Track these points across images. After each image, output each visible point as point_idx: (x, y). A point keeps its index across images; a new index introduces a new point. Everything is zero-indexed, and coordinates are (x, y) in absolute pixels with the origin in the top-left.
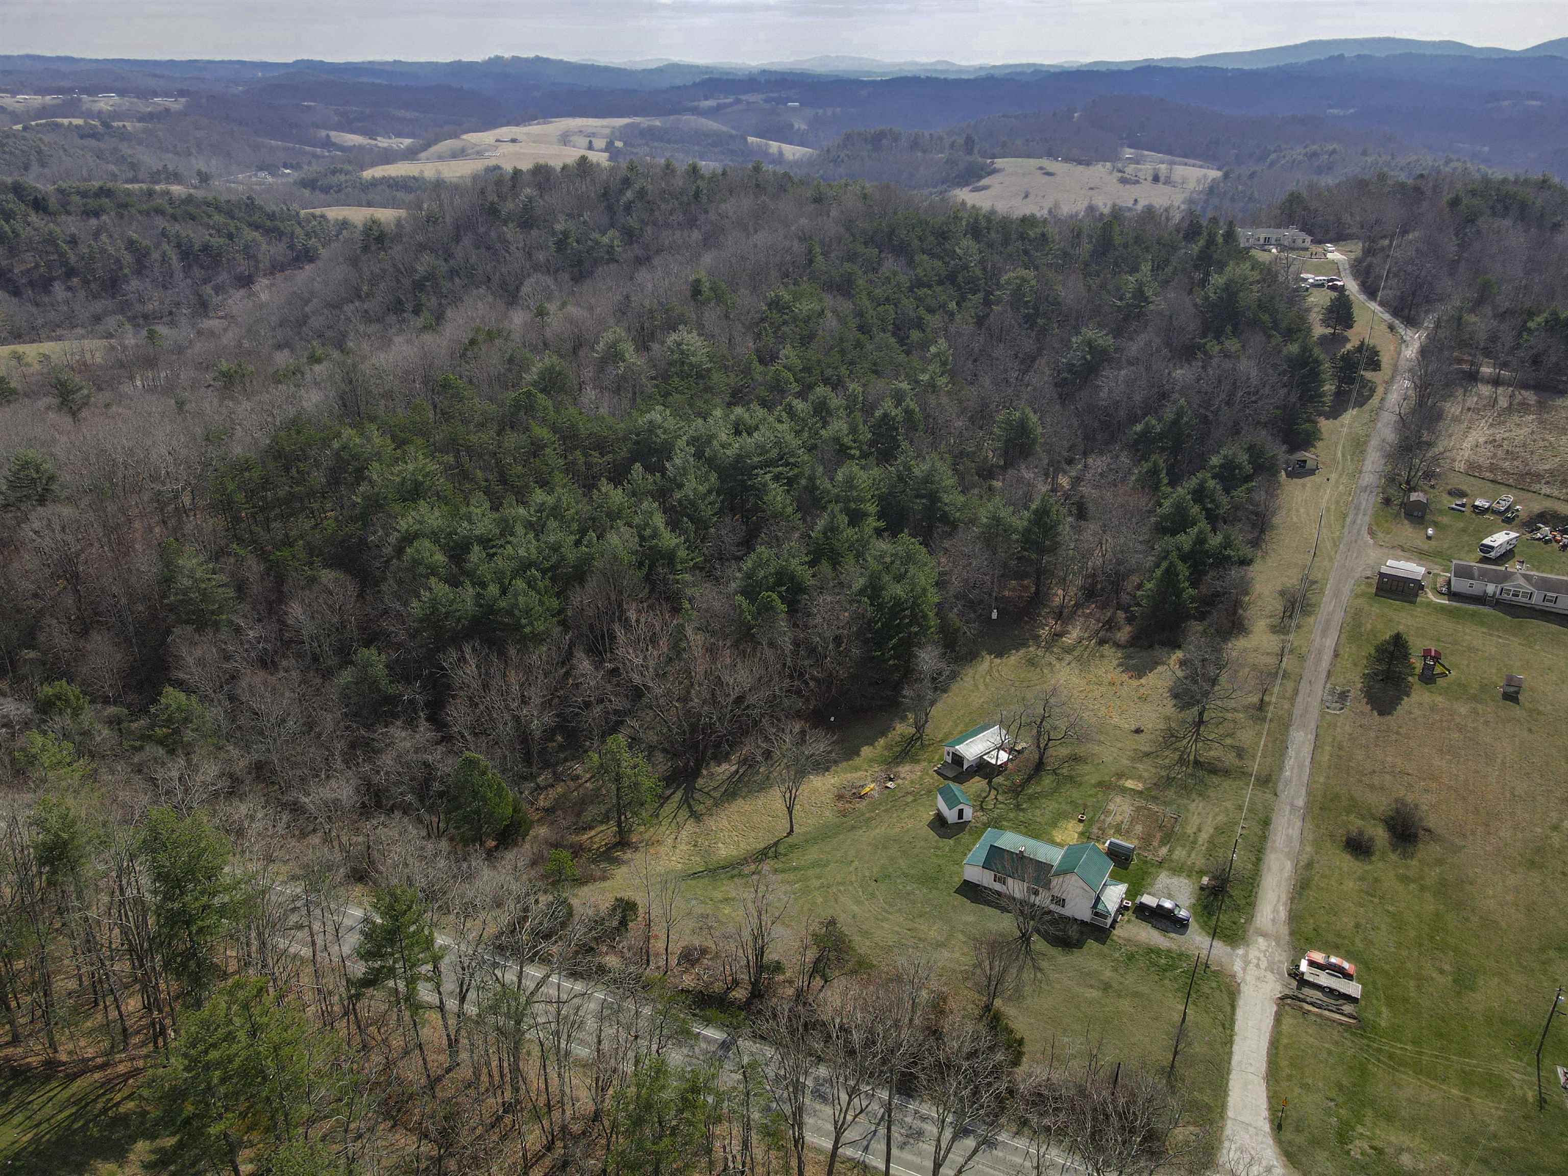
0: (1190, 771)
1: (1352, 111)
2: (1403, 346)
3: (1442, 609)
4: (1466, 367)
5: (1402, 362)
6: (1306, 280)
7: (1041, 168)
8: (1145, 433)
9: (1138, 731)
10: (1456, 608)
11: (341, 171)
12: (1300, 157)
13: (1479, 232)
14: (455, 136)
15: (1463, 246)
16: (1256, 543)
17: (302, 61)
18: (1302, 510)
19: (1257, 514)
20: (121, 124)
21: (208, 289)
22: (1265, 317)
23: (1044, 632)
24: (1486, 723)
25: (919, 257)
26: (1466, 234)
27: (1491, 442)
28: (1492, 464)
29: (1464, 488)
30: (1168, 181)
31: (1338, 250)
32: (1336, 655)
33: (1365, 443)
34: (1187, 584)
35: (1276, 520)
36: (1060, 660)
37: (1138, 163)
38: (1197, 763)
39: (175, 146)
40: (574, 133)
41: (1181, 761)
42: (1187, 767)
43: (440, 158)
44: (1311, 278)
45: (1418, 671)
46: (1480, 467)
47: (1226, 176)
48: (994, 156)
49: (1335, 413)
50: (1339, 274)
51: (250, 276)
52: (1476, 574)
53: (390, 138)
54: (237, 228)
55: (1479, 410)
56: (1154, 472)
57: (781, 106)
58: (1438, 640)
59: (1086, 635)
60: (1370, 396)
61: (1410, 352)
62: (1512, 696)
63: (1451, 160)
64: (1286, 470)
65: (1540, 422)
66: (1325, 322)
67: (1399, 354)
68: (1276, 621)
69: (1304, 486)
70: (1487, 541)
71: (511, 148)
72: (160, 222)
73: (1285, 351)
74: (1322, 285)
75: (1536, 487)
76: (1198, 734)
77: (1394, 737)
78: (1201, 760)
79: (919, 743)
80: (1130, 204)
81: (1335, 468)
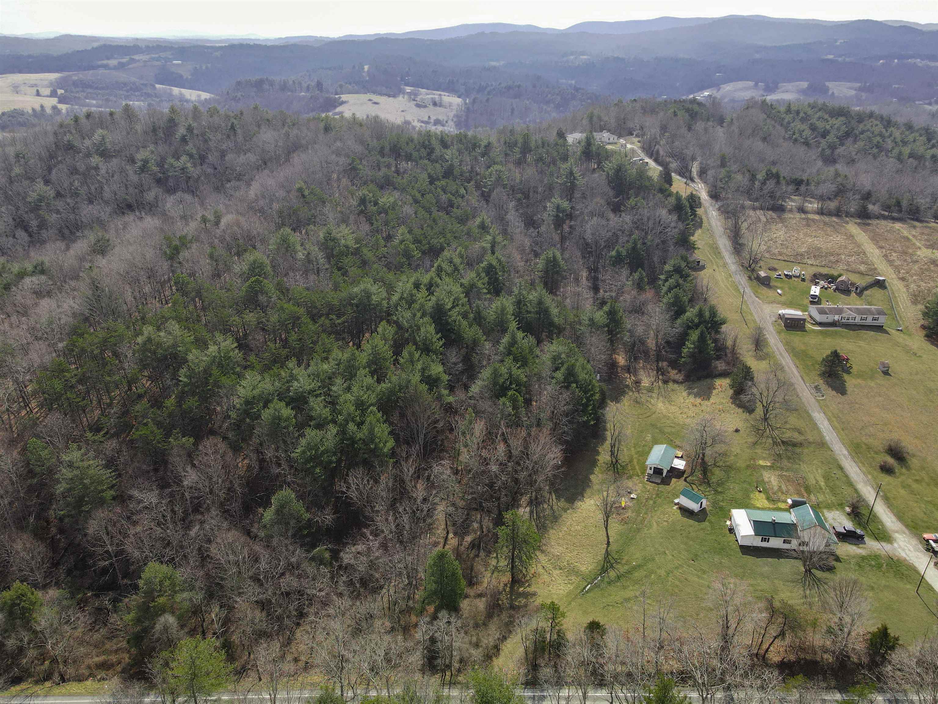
0: (784, 448)
7: (370, 100)
9: (737, 431)
10: (826, 331)
18: (715, 289)
24: (887, 389)
29: (776, 266)
30: (442, 105)
31: (627, 143)
33: (717, 248)
36: (651, 397)
37: (419, 95)
38: (783, 442)
40: (21, 85)
41: (775, 443)
42: (781, 446)
48: (338, 94)
56: (641, 279)
57: (169, 63)
59: (653, 379)
60: (702, 222)
61: (704, 196)
62: (886, 373)
65: (786, 227)
69: (705, 274)
70: (812, 293)
75: (805, 261)
76: (771, 425)
78: (784, 440)
79: (619, 466)
80: (426, 119)
81: (713, 264)
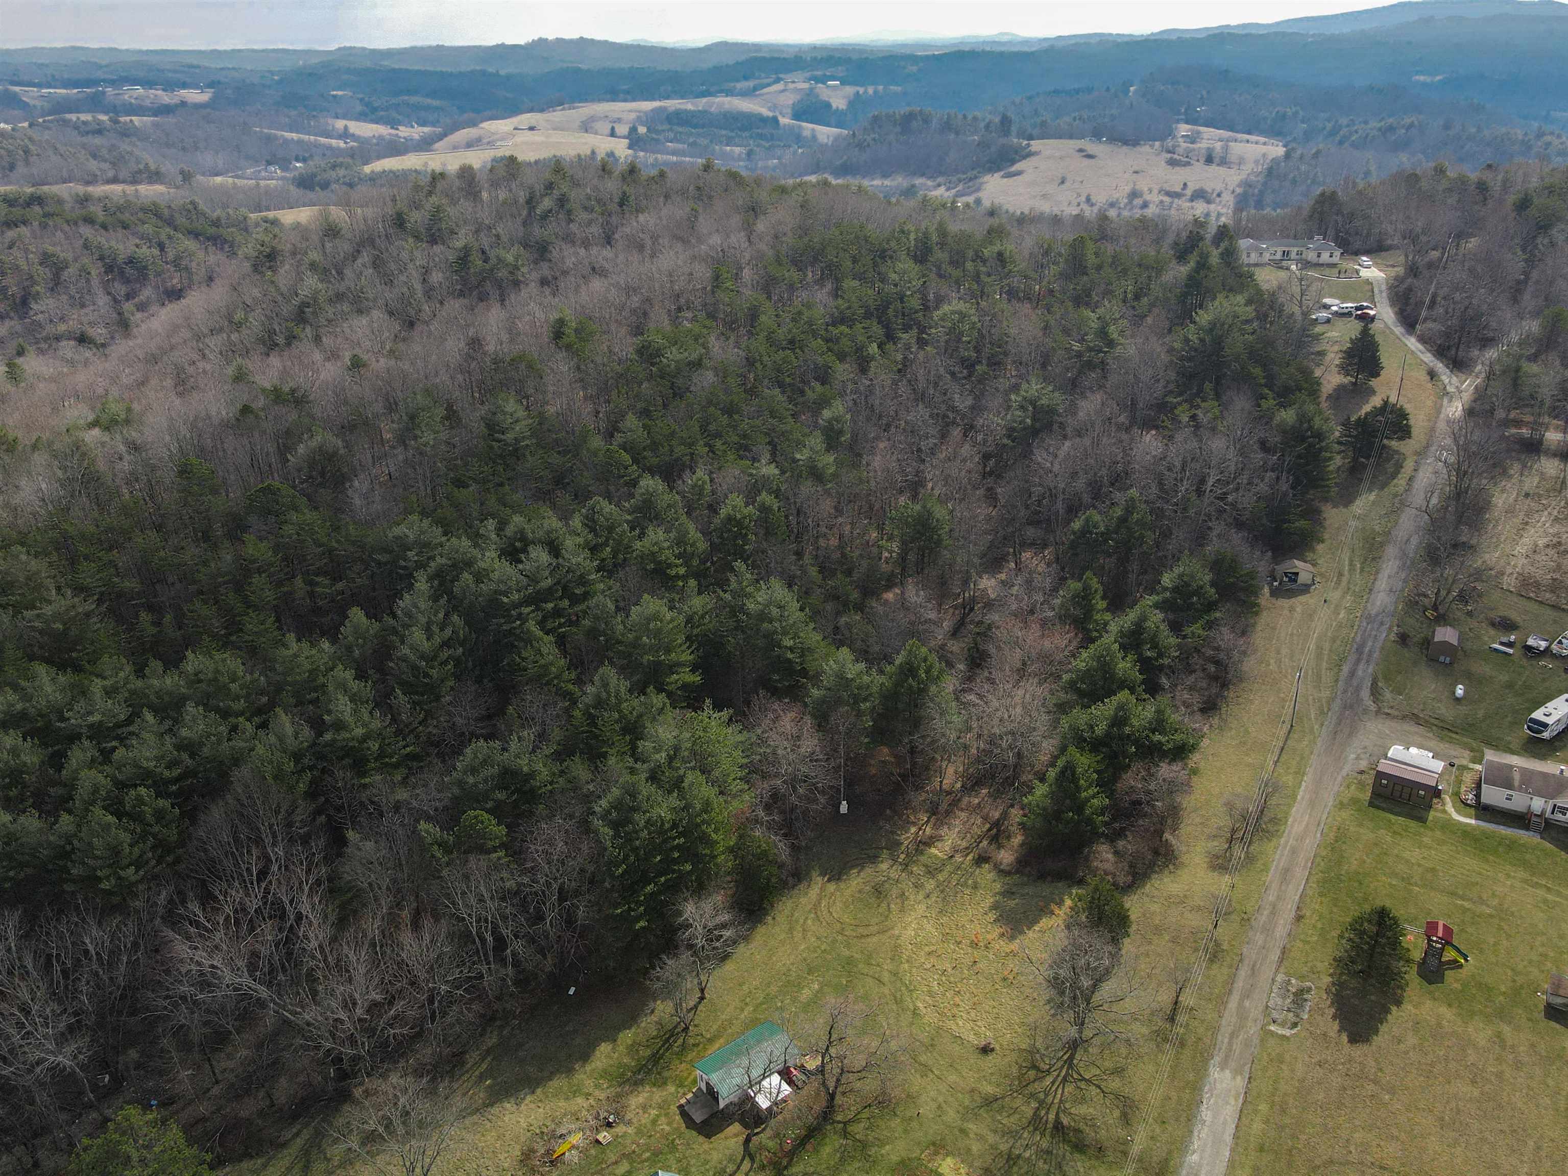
0: (1044, 1144)
1: (1438, 78)
2: (1445, 401)
3: (1465, 833)
4: (1525, 432)
5: (1442, 426)
6: (1326, 307)
7: (1081, 150)
8: (1085, 531)
9: (986, 1050)
10: (1484, 832)
11: (341, 165)
12: (1375, 132)
13: (1552, 244)
14: (474, 124)
15: (1531, 262)
16: (1209, 708)
17: (345, 48)
18: (1285, 651)
19: (1217, 663)
20: (128, 119)
21: (128, 306)
22: (1257, 371)
23: (907, 837)
24: (1518, 1065)
25: (850, 284)
26: (1536, 247)
27: (1554, 546)
28: (1554, 580)
29: (1514, 616)
30: (1224, 162)
31: (1376, 264)
32: (1299, 918)
33: (1382, 544)
34: (1093, 790)
35: (1249, 665)
36: (918, 886)
37: (1192, 143)
38: (1058, 1127)
39: (182, 141)
40: (600, 119)
41: (1036, 1122)
42: (1043, 1134)
43: (455, 148)
44: (1335, 304)
45: (1417, 955)
46: (1537, 585)
47: (1287, 156)
48: (1031, 138)
49: (1347, 498)
50: (1373, 301)
51: (180, 290)
52: (1517, 777)
53: (412, 127)
54: (170, 237)
55: (1540, 496)
56: (1084, 599)
57: (820, 85)
58: (1453, 894)
59: (964, 844)
60: (1394, 476)
61: (1455, 409)
63: (1544, 134)
64: (1270, 585)
66: (1344, 369)
67: (1439, 412)
68: (1218, 845)
69: (1292, 609)
70: (1538, 715)
71: (528, 136)
72: (86, 231)
73: (1277, 419)
74: (1349, 314)
76: (1071, 1066)
77: (1371, 1088)
78: (1065, 1121)
79: (680, 1042)
80: (1178, 189)
81: (1339, 582)
